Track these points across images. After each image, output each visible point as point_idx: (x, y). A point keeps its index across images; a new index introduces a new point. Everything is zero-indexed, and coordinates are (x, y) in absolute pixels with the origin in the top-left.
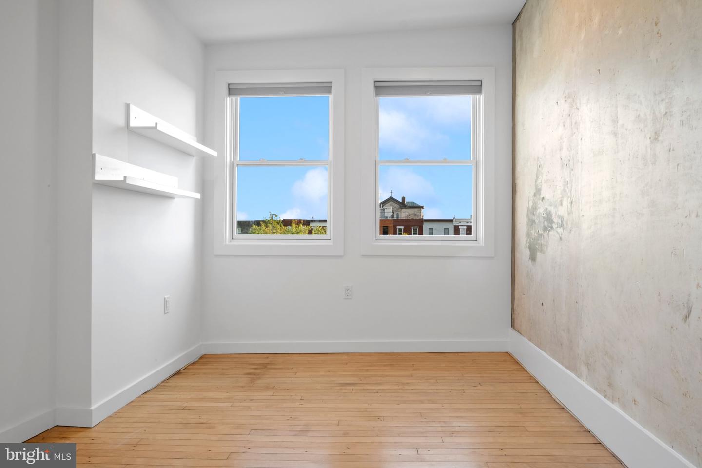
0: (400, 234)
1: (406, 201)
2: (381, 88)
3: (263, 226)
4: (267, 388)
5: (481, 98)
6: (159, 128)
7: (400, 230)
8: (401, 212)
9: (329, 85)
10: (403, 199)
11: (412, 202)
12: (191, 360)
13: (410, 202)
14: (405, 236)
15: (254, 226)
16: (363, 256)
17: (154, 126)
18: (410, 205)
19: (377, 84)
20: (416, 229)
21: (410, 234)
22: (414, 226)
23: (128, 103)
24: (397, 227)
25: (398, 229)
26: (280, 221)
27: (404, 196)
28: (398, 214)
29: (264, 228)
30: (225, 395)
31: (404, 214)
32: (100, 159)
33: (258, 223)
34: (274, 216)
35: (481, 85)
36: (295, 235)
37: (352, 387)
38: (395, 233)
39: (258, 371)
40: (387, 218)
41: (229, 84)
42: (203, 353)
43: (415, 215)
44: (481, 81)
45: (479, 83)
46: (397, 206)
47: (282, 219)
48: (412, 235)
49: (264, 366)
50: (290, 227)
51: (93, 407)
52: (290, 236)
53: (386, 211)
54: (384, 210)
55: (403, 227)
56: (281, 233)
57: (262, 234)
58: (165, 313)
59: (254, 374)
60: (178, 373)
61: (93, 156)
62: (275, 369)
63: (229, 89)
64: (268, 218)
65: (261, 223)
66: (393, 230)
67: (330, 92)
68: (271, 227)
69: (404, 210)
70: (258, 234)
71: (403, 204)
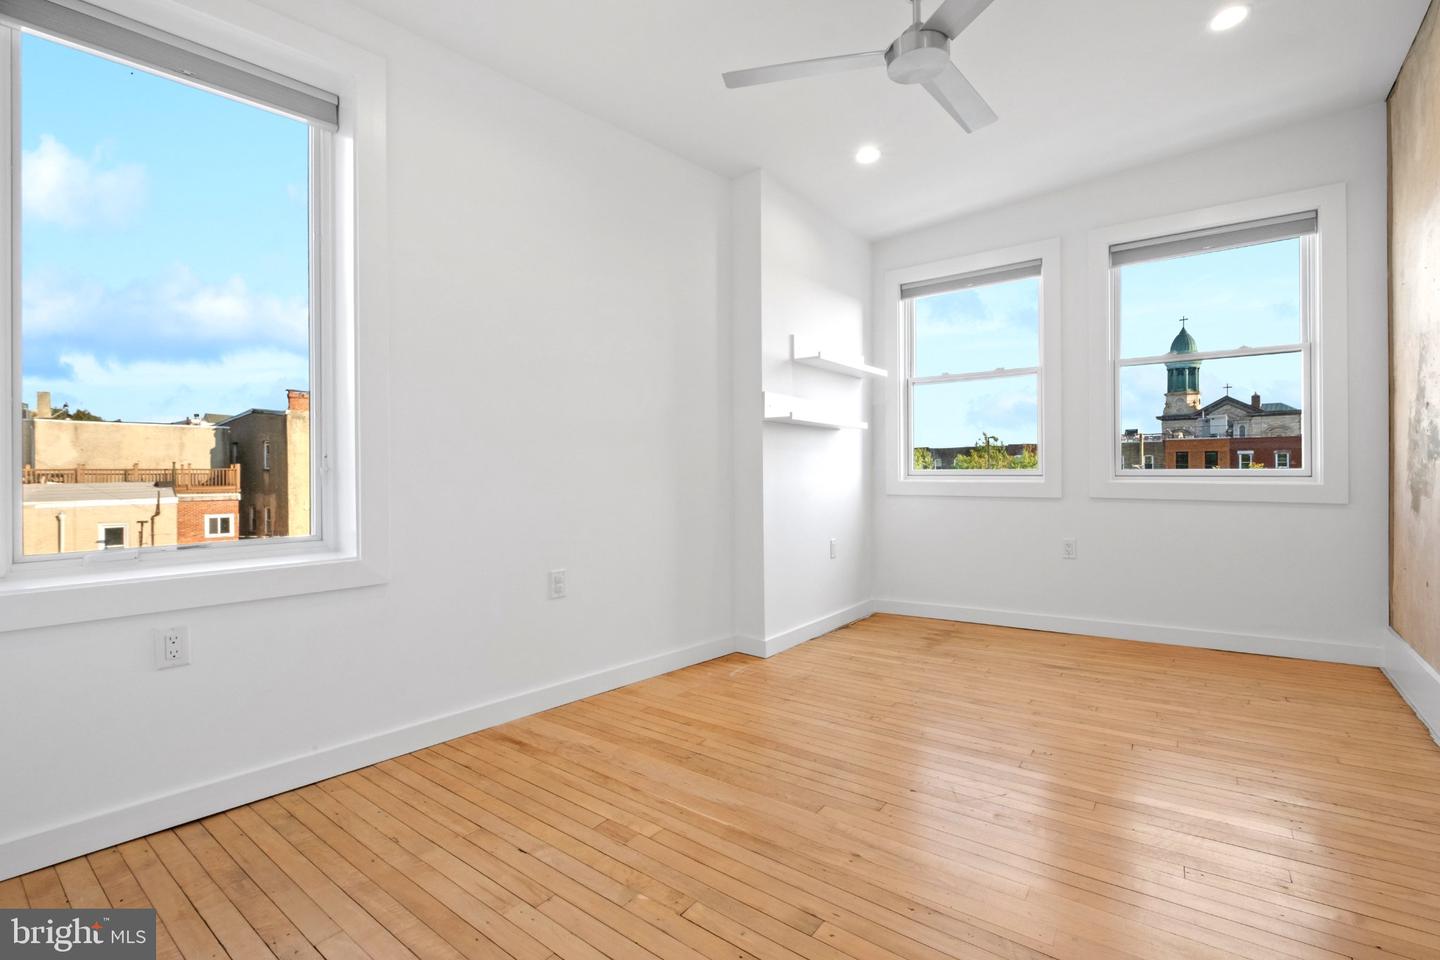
0: (1246, 466)
1: (1263, 401)
2: (1120, 254)
3: (975, 455)
4: (947, 655)
5: (1315, 239)
6: (822, 357)
7: (1246, 458)
8: (1250, 425)
9: (1038, 263)
10: (1256, 398)
11: (1277, 404)
12: (861, 617)
13: (1272, 405)
14: (1257, 469)
15: (960, 457)
16: (1093, 498)
17: (817, 355)
18: (1273, 409)
19: (1114, 249)
20: (1285, 456)
21: (1270, 464)
22: (1280, 449)
23: (792, 333)
24: (1239, 452)
25: (1240, 457)
26: (1002, 447)
27: (1258, 394)
28: (1242, 429)
29: (977, 458)
30: (895, 654)
31: (1257, 428)
32: (769, 398)
33: (966, 451)
34: (991, 441)
35: (1316, 218)
36: (1029, 469)
37: (1061, 671)
38: (1234, 464)
39: (940, 638)
40: (1214, 435)
41: (901, 286)
42: (875, 610)
43: (1284, 427)
44: (1316, 211)
45: (1313, 215)
46: (1241, 412)
47: (1006, 444)
48: (1274, 467)
49: (948, 633)
50: (1019, 456)
51: (767, 639)
52: (1019, 471)
53: (1212, 423)
54: (1207, 421)
55: (1252, 452)
56: (1004, 466)
57: (973, 468)
58: (831, 558)
59: (935, 640)
60: (846, 627)
61: (763, 394)
62: (961, 638)
63: (902, 291)
64: (982, 443)
65: (972, 451)
66: (1228, 457)
67: (1039, 273)
68: (986, 456)
69: (1255, 420)
70: (967, 468)
71: (1255, 408)
